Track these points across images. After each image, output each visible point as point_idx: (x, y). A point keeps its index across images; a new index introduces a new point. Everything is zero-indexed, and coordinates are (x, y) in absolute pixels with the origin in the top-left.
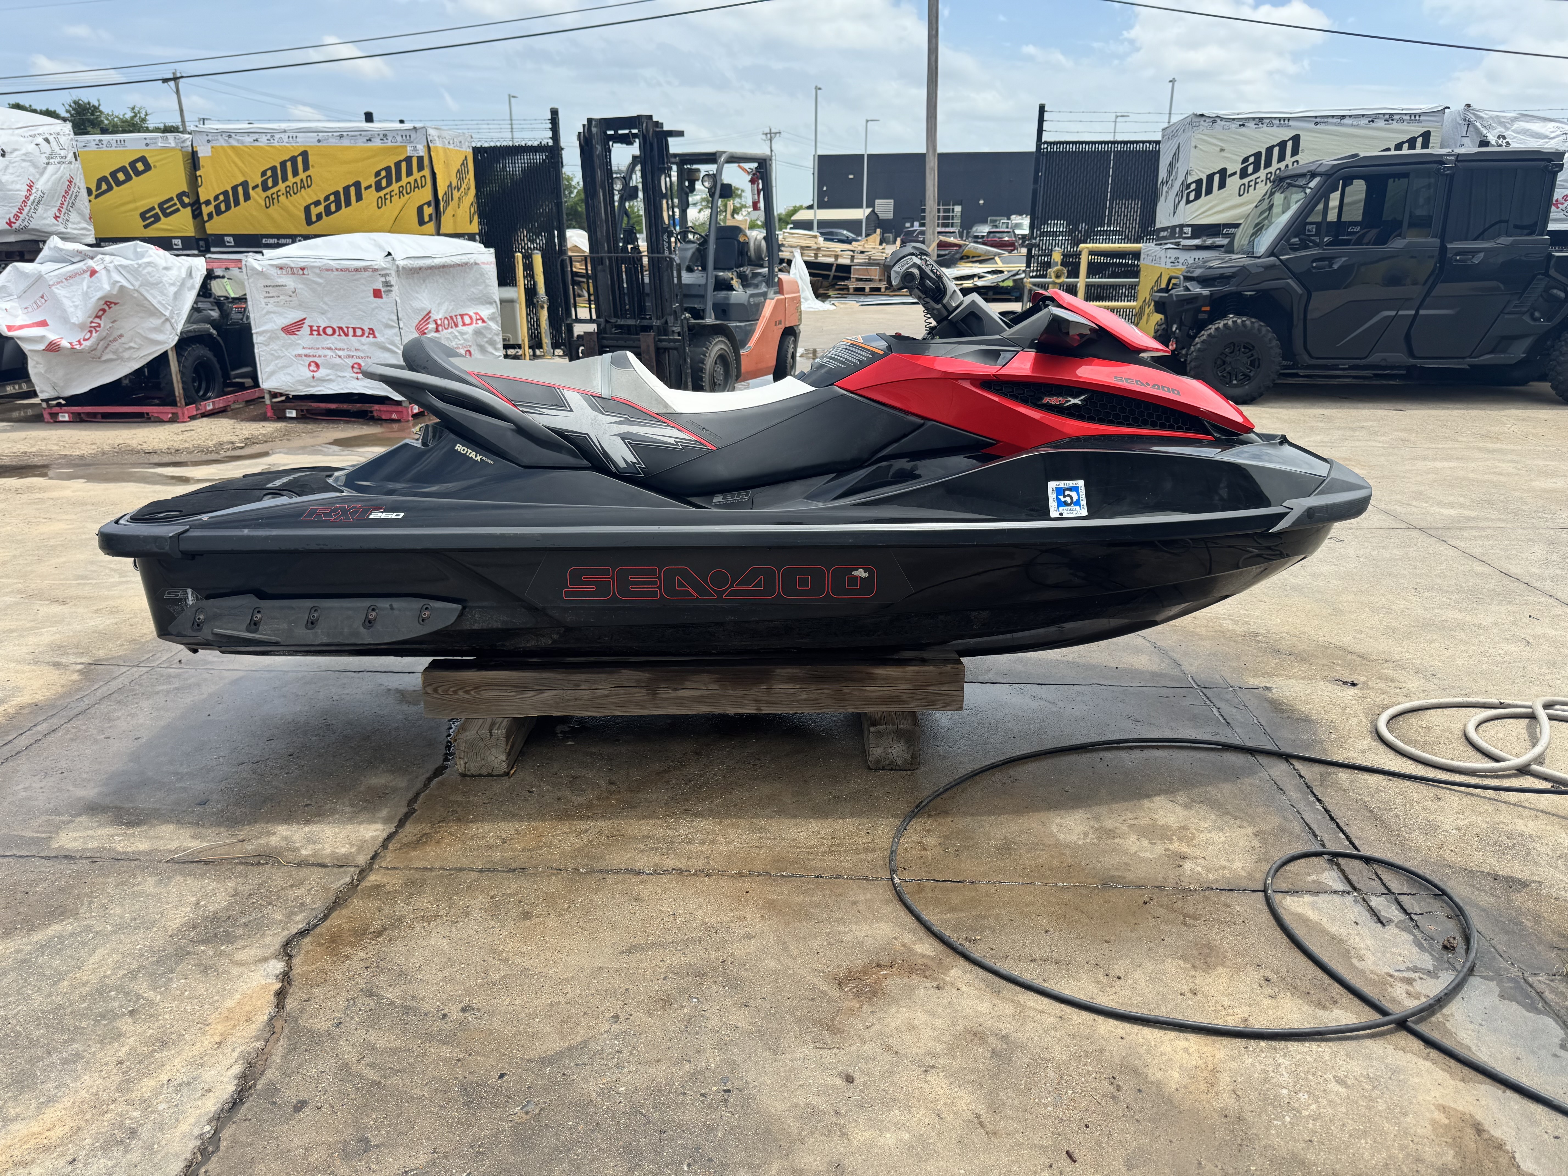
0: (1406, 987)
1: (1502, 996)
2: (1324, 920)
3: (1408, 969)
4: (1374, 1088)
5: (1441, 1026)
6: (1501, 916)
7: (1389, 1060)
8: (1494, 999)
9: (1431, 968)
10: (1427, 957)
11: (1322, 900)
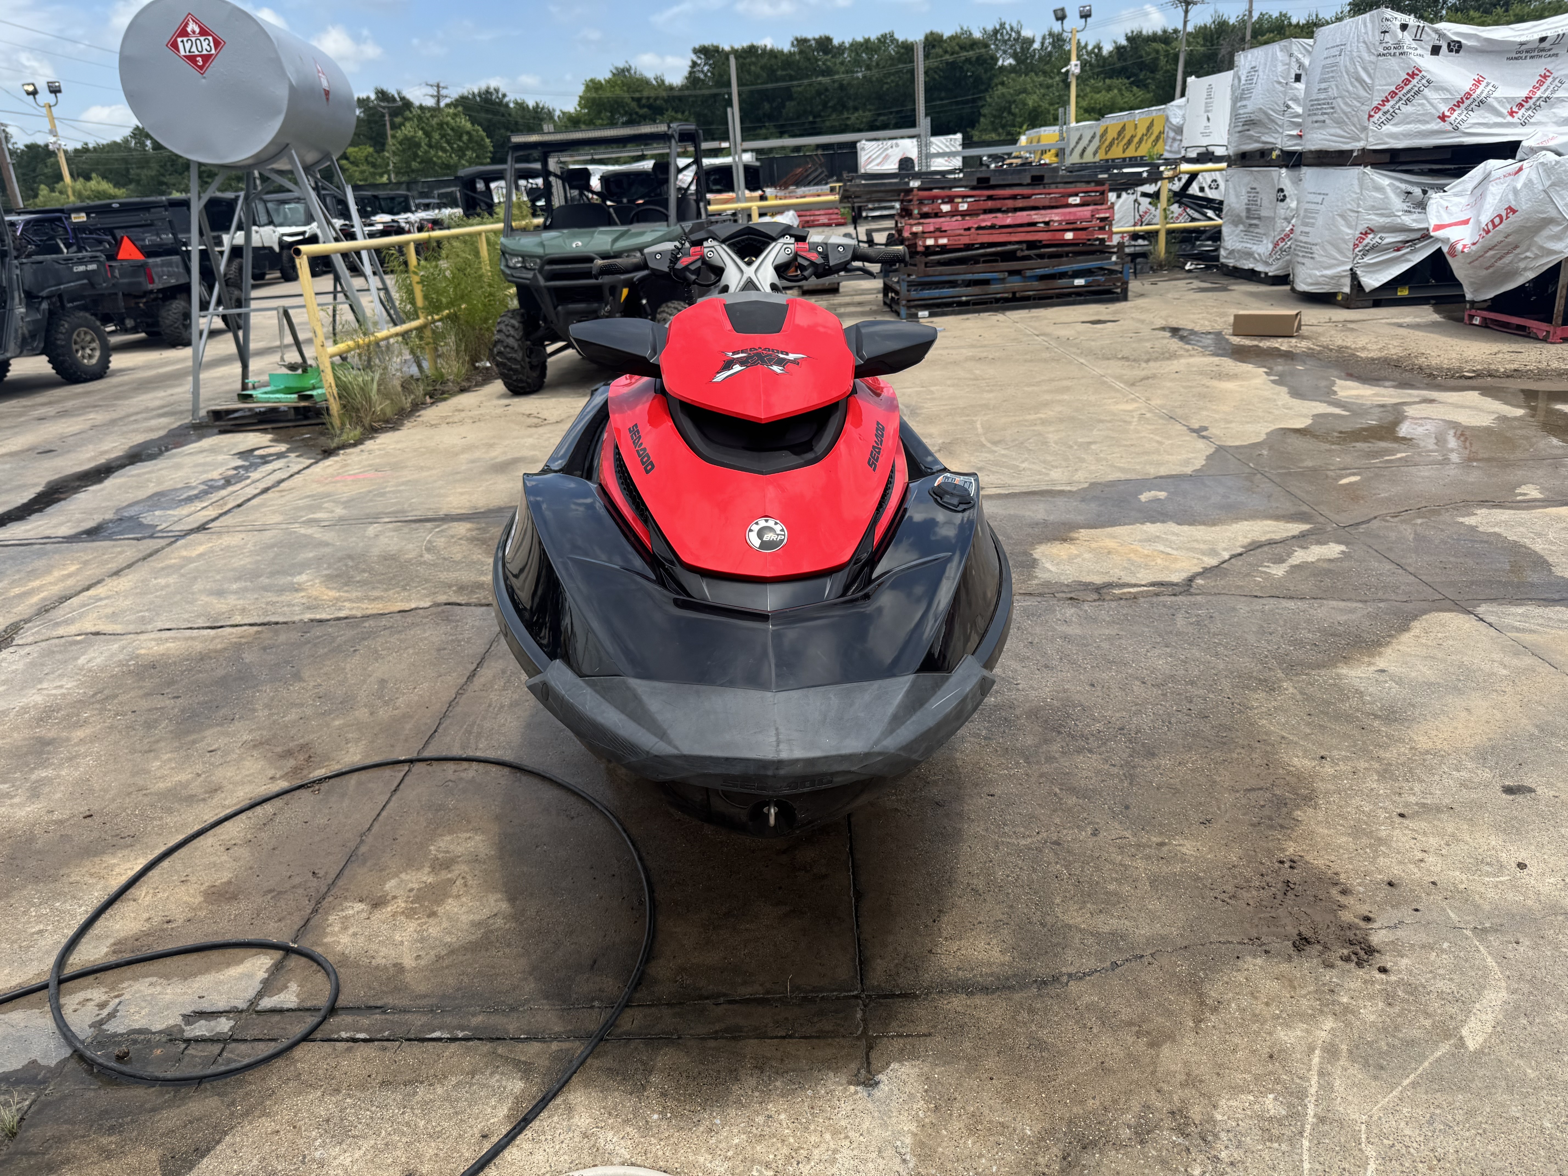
0: (97, 1001)
1: (34, 1062)
2: (222, 977)
3: (116, 1011)
4: (20, 947)
5: (38, 1005)
6: (132, 1121)
7: (36, 963)
8: (35, 1054)
9: (104, 1027)
10: (121, 1030)
11: (255, 986)
